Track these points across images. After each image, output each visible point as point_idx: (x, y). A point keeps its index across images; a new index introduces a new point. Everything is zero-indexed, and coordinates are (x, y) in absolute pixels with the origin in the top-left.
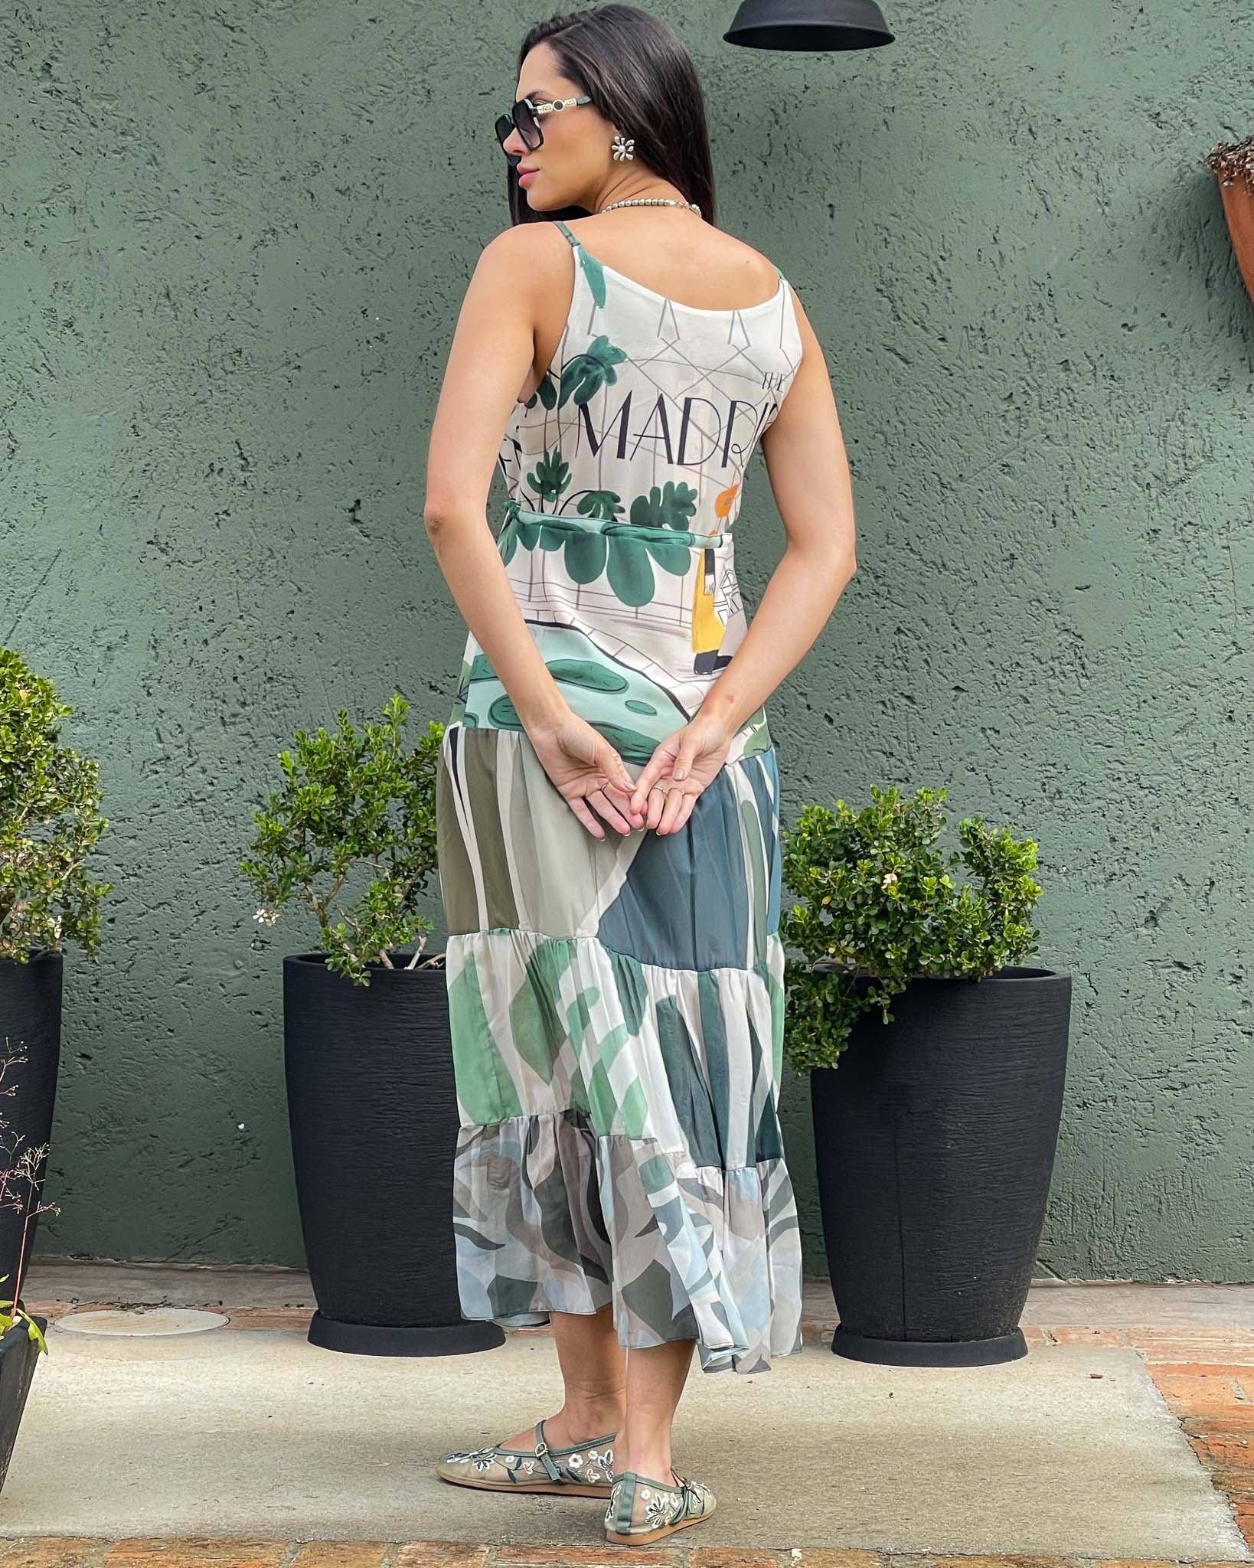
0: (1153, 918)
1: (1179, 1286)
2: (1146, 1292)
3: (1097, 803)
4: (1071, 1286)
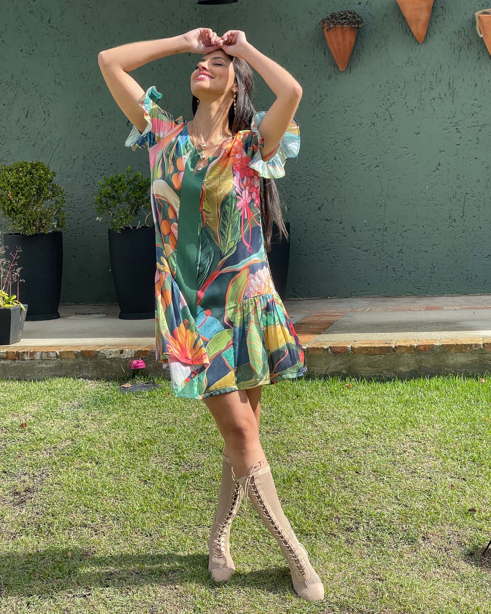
0: (319, 209)
1: (331, 299)
2: (324, 300)
3: (304, 181)
4: (305, 300)
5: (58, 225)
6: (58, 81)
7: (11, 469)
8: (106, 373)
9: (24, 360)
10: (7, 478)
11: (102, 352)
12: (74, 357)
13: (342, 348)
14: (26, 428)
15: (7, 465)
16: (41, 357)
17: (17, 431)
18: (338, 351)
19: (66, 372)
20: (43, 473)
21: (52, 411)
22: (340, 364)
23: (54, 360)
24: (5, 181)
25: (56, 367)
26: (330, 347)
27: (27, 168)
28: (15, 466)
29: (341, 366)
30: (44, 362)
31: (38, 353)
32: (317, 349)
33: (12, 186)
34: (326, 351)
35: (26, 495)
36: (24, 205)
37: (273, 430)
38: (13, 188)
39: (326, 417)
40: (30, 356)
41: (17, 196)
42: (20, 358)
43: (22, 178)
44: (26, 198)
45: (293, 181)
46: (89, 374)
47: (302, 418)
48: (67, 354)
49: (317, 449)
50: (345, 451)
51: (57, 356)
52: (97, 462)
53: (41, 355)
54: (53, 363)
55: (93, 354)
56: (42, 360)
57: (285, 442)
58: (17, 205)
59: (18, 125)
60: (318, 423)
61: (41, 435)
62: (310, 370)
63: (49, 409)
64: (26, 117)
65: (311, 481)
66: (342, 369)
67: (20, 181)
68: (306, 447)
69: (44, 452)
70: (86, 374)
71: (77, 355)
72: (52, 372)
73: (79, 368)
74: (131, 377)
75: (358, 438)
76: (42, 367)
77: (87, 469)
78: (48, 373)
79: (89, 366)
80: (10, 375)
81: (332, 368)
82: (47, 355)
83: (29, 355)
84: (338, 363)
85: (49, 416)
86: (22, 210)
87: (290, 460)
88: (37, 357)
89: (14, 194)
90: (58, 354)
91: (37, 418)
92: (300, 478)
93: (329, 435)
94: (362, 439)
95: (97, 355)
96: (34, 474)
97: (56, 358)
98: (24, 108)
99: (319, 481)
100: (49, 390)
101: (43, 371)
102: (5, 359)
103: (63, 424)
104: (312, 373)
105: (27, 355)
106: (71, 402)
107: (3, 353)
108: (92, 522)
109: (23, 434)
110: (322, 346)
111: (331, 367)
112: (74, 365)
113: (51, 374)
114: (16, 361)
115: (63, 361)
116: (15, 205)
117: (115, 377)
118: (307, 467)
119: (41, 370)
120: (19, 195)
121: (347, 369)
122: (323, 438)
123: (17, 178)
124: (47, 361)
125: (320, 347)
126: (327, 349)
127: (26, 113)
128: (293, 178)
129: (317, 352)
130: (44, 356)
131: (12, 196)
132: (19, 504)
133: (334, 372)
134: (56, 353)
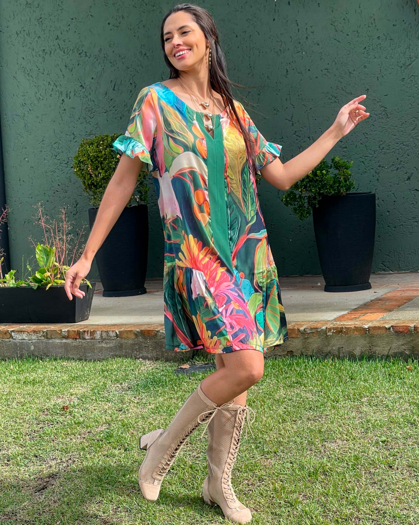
0: (409, 178)
4: (394, 273)
5: (141, 199)
6: (144, 53)
7: (42, 454)
8: (166, 353)
9: (85, 339)
10: (36, 462)
11: (161, 331)
12: (133, 337)
13: (405, 327)
14: (68, 410)
15: (39, 449)
16: (101, 336)
17: (58, 414)
18: (401, 330)
19: (126, 352)
20: (70, 459)
21: (99, 394)
22: (403, 345)
23: (113, 340)
24: (86, 155)
25: (115, 347)
26: (392, 326)
27: (108, 141)
28: (46, 450)
29: (403, 347)
30: (104, 342)
31: (99, 333)
32: (379, 328)
33: (92, 160)
34: (388, 330)
35: (49, 481)
36: (103, 178)
37: (315, 417)
38: (93, 162)
39: (374, 403)
40: (91, 335)
41: (97, 169)
42: (81, 337)
43: (102, 152)
44: (106, 172)
45: (382, 150)
46: (149, 354)
47: (349, 404)
48: (127, 333)
49: (355, 439)
50: (383, 442)
51: (117, 336)
52: (126, 449)
53: (101, 334)
54: (113, 342)
55: (153, 334)
56: (102, 339)
57: (323, 430)
58: (97, 179)
59: (106, 98)
60: (365, 409)
61: (80, 418)
62: (372, 350)
63: (96, 391)
64: (114, 90)
65: (339, 474)
66: (405, 350)
67: (99, 155)
68: (343, 436)
69: (79, 436)
70: (145, 354)
71: (136, 335)
72: (111, 352)
73: (139, 348)
74: (191, 357)
75: (401, 428)
76: (102, 347)
77: (114, 456)
78: (108, 352)
79: (148, 346)
80: (71, 355)
81: (395, 349)
82: (107, 335)
83: (89, 334)
84: (401, 343)
85: (94, 398)
86: (102, 184)
87: (322, 451)
88: (98, 335)
89: (94, 168)
90: (118, 333)
91: (82, 400)
92: (327, 471)
93: (372, 423)
94: (405, 429)
95: (156, 334)
96: (61, 459)
97: (116, 338)
98: (111, 81)
99: (347, 475)
100: (103, 371)
101: (103, 351)
102: (67, 338)
103: (106, 407)
104: (374, 353)
105: (88, 334)
106: (121, 384)
107: (65, 331)
108: (104, 513)
109: (63, 417)
110: (384, 325)
111: (394, 347)
112: (134, 344)
113: (111, 353)
114: (77, 340)
115: (123, 341)
116: (95, 179)
117: (175, 357)
118: (338, 459)
119: (101, 349)
120: (99, 169)
121: (409, 350)
122: (365, 426)
123: (96, 152)
124: (107, 341)
125: (382, 325)
126: (389, 329)
127: (113, 86)
128: (381, 147)
129: (379, 332)
130: (104, 335)
131: (92, 170)
132: (40, 490)
133: (397, 353)
134: (116, 333)
